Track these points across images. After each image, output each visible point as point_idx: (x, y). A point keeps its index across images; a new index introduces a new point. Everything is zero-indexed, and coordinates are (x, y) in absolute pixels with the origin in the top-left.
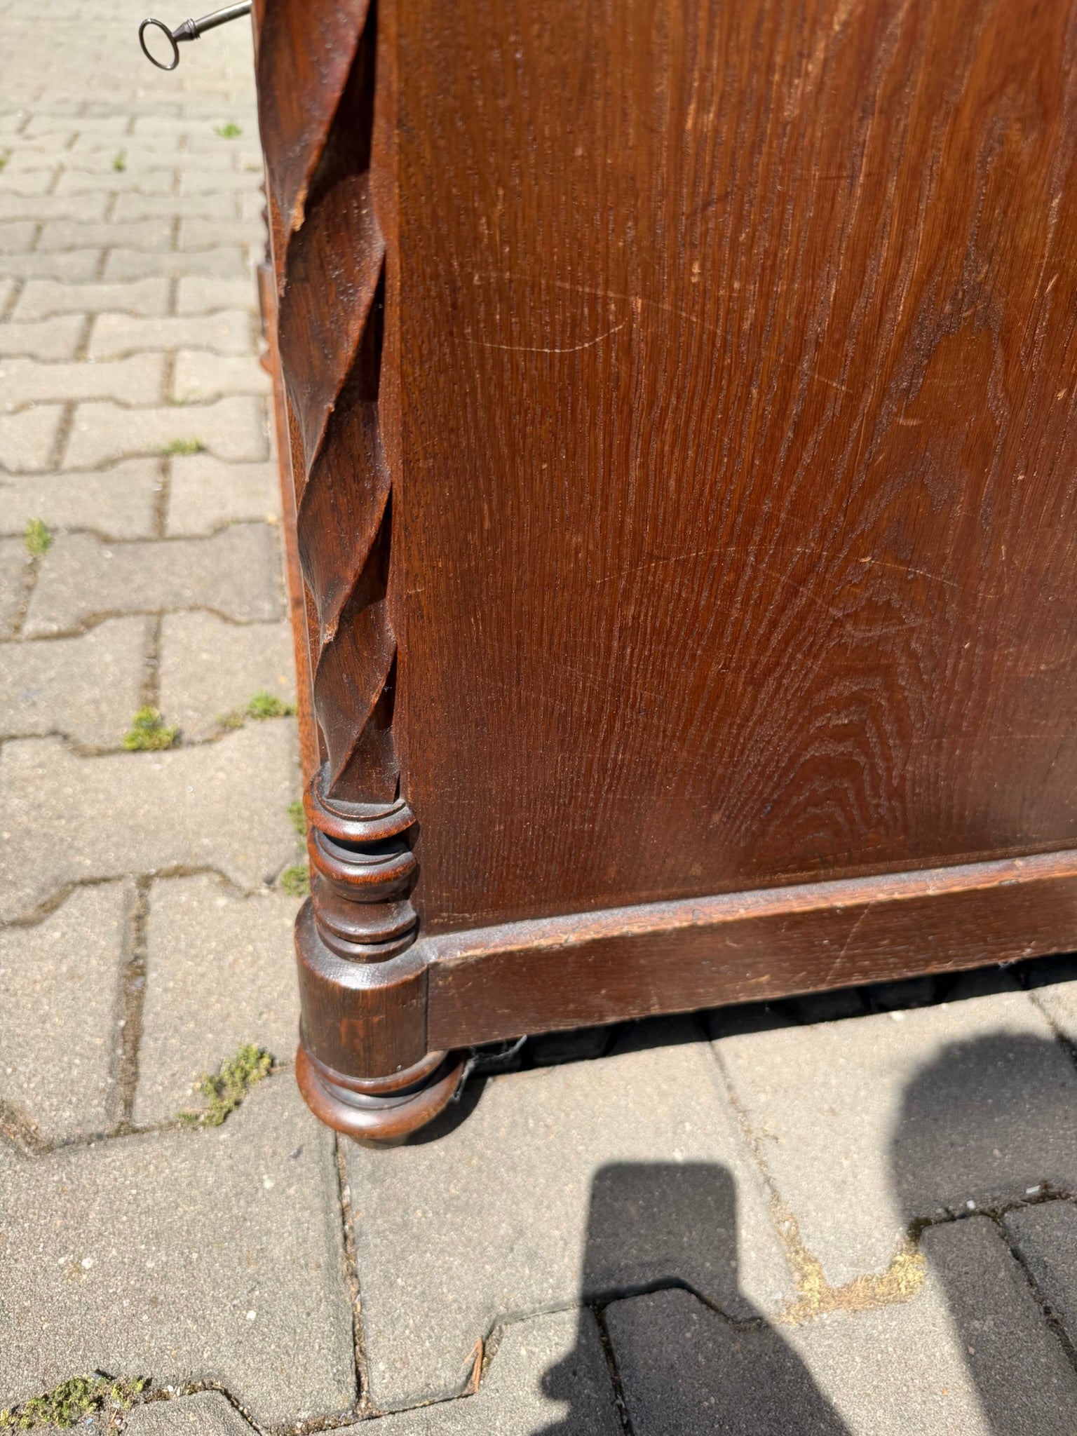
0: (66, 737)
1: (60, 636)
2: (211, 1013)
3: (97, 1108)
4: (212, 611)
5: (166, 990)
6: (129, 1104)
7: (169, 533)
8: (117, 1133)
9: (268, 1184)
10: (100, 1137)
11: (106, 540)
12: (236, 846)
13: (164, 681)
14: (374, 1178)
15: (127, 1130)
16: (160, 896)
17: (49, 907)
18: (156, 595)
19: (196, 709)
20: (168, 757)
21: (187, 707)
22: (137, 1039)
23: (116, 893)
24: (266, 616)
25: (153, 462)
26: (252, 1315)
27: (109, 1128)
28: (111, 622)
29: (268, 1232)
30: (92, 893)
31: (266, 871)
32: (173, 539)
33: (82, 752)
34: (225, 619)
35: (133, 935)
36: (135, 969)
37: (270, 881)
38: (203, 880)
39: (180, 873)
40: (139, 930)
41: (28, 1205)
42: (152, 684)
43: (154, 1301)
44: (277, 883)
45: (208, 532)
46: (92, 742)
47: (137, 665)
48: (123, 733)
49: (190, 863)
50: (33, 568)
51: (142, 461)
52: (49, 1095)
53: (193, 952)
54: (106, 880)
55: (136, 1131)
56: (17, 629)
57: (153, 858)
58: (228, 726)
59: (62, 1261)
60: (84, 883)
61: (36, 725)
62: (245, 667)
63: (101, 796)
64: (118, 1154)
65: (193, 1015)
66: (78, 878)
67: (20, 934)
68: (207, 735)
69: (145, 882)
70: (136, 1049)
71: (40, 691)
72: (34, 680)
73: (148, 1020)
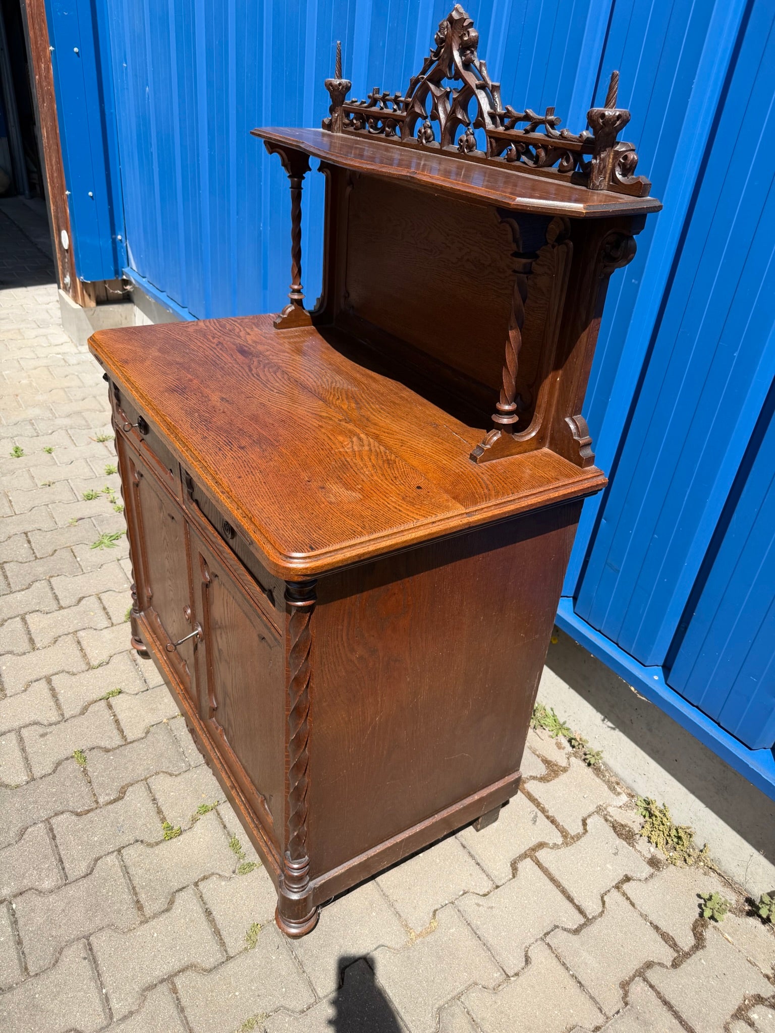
0: (142, 841)
1: (115, 801)
2: (237, 918)
3: (219, 955)
4: (163, 772)
5: (221, 916)
6: (226, 951)
7: (129, 741)
8: (227, 960)
9: (274, 958)
10: (223, 962)
11: (107, 751)
12: (218, 864)
13: (163, 808)
14: (301, 946)
15: (229, 958)
16: (204, 888)
17: (171, 902)
18: (141, 772)
19: (180, 817)
20: (181, 838)
21: (178, 817)
22: (219, 932)
23: (191, 890)
24: (184, 770)
25: (103, 703)
26: (284, 990)
27: (224, 959)
28: (130, 789)
29: (279, 969)
30: (182, 894)
31: (231, 869)
32: (131, 743)
33: (150, 845)
34: (171, 775)
35: (202, 903)
36: (208, 913)
37: (234, 872)
38: (214, 878)
39: (205, 878)
40: (203, 901)
41: (214, 986)
42: (159, 812)
43: (259, 996)
44: (237, 871)
45: (144, 735)
46: (152, 841)
47: (151, 804)
48: (162, 834)
49: (206, 874)
50: (85, 771)
51: (97, 704)
52: (203, 956)
53: (223, 902)
54: (184, 888)
55: (232, 957)
56: (96, 802)
57: (196, 876)
58: (194, 820)
59: (230, 995)
60: (178, 891)
61: (129, 840)
62: (188, 795)
63: (167, 860)
64: (231, 965)
65: (232, 920)
66: (175, 890)
67: (167, 914)
68: (189, 826)
69: (196, 884)
70: (220, 936)
71: (122, 826)
72: (118, 822)
73: (220, 926)
